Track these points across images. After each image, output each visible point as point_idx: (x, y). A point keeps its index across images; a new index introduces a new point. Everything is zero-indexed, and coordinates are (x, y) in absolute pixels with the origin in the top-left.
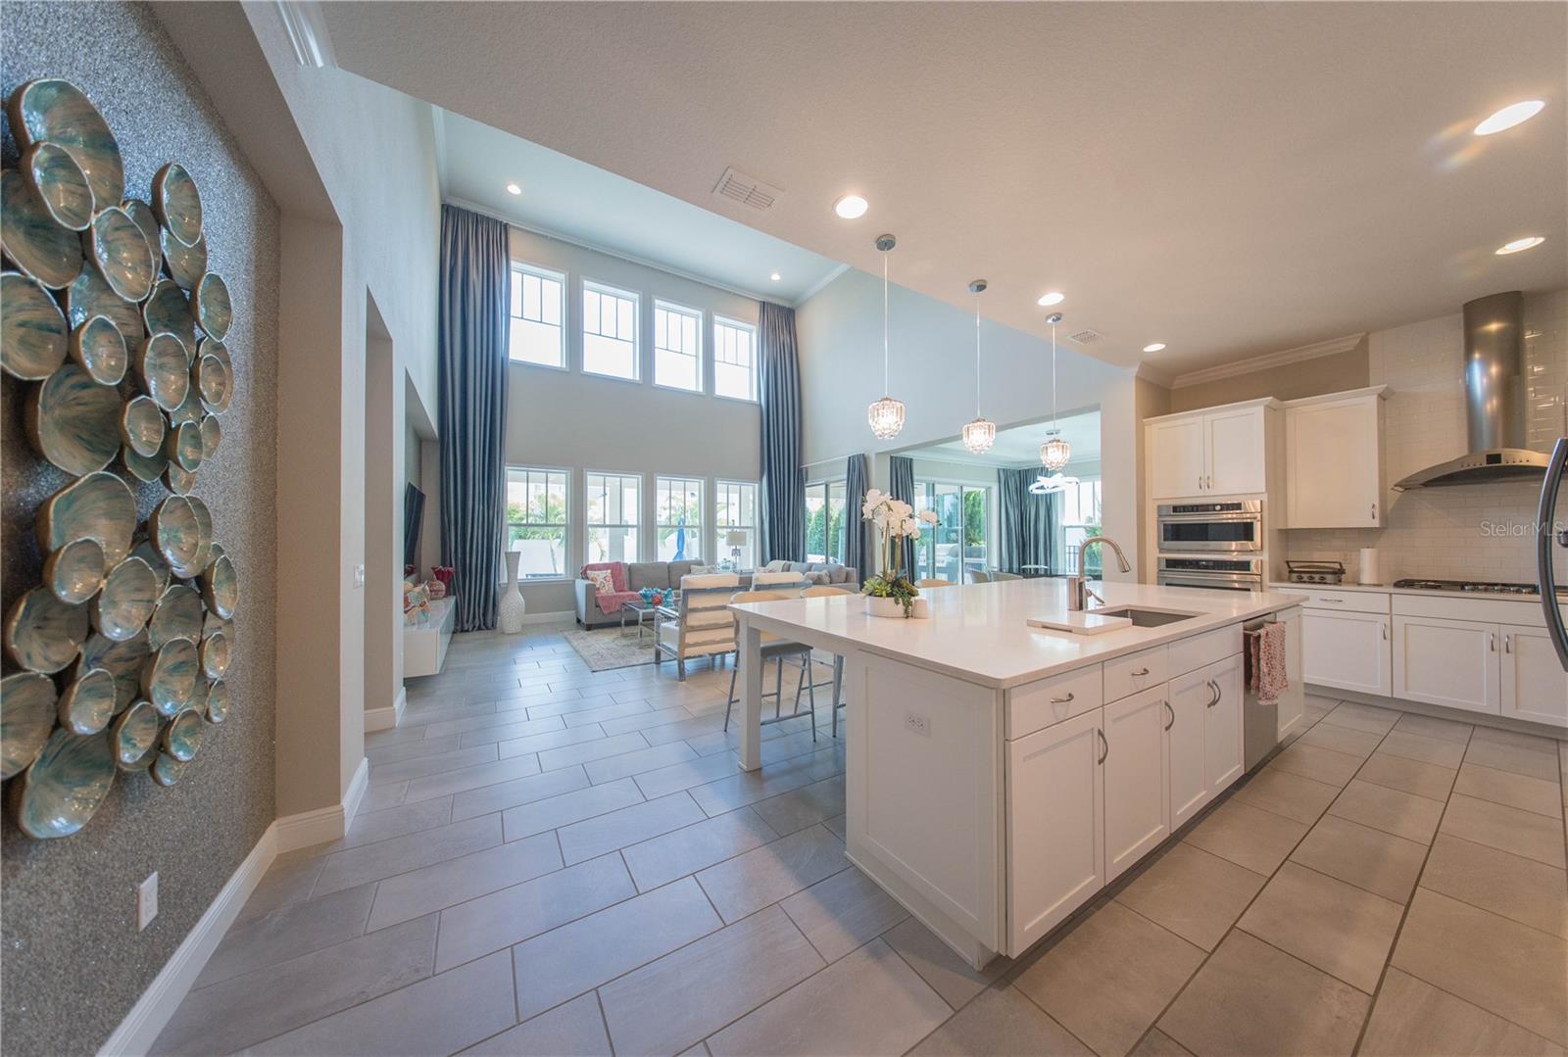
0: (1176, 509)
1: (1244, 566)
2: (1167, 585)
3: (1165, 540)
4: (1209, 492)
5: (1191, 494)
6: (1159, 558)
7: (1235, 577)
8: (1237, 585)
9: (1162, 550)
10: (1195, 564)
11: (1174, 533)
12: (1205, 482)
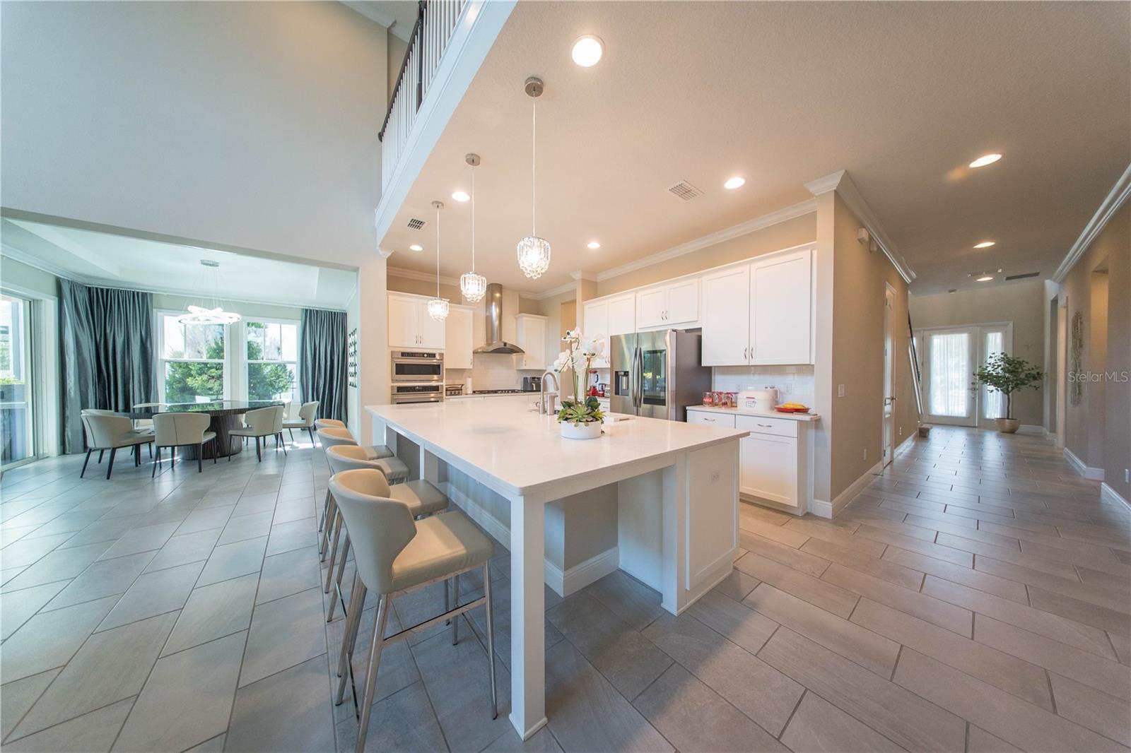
0: (403, 354)
1: (436, 388)
2: (398, 403)
3: (397, 374)
4: (420, 346)
5: (412, 346)
6: (392, 387)
7: (432, 395)
8: (432, 399)
9: (393, 381)
10: (413, 389)
11: (401, 369)
12: (419, 340)
